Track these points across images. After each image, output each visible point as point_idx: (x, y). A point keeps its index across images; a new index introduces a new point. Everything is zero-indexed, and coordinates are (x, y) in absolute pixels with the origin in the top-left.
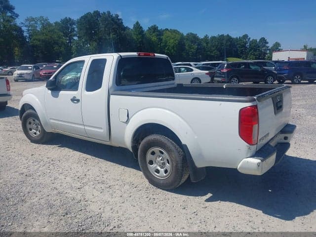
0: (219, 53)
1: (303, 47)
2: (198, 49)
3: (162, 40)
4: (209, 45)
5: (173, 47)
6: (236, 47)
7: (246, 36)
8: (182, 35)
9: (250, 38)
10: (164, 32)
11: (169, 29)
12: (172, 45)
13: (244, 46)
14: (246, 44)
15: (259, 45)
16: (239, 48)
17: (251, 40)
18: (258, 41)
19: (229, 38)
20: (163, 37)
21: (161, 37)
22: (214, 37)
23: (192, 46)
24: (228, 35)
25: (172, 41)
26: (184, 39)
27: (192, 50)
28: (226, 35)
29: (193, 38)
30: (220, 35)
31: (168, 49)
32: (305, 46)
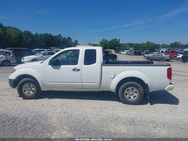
0: (45, 44)
1: (89, 44)
2: (32, 41)
3: (6, 33)
4: (39, 39)
5: (15, 39)
6: (55, 41)
7: (60, 35)
8: (21, 31)
9: (62, 37)
10: (8, 28)
11: (11, 27)
12: (14, 37)
13: (59, 41)
14: (60, 40)
15: (68, 41)
16: (56, 42)
17: (63, 38)
18: (67, 38)
19: (51, 36)
20: (7, 32)
21: (6, 32)
22: (42, 34)
23: (28, 39)
24: (50, 34)
25: (14, 35)
26: (22, 34)
27: (29, 41)
28: (49, 34)
29: (29, 34)
30: (45, 33)
31: (11, 40)
32: (89, 43)
